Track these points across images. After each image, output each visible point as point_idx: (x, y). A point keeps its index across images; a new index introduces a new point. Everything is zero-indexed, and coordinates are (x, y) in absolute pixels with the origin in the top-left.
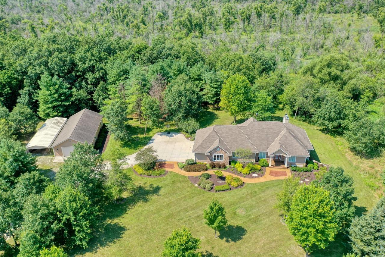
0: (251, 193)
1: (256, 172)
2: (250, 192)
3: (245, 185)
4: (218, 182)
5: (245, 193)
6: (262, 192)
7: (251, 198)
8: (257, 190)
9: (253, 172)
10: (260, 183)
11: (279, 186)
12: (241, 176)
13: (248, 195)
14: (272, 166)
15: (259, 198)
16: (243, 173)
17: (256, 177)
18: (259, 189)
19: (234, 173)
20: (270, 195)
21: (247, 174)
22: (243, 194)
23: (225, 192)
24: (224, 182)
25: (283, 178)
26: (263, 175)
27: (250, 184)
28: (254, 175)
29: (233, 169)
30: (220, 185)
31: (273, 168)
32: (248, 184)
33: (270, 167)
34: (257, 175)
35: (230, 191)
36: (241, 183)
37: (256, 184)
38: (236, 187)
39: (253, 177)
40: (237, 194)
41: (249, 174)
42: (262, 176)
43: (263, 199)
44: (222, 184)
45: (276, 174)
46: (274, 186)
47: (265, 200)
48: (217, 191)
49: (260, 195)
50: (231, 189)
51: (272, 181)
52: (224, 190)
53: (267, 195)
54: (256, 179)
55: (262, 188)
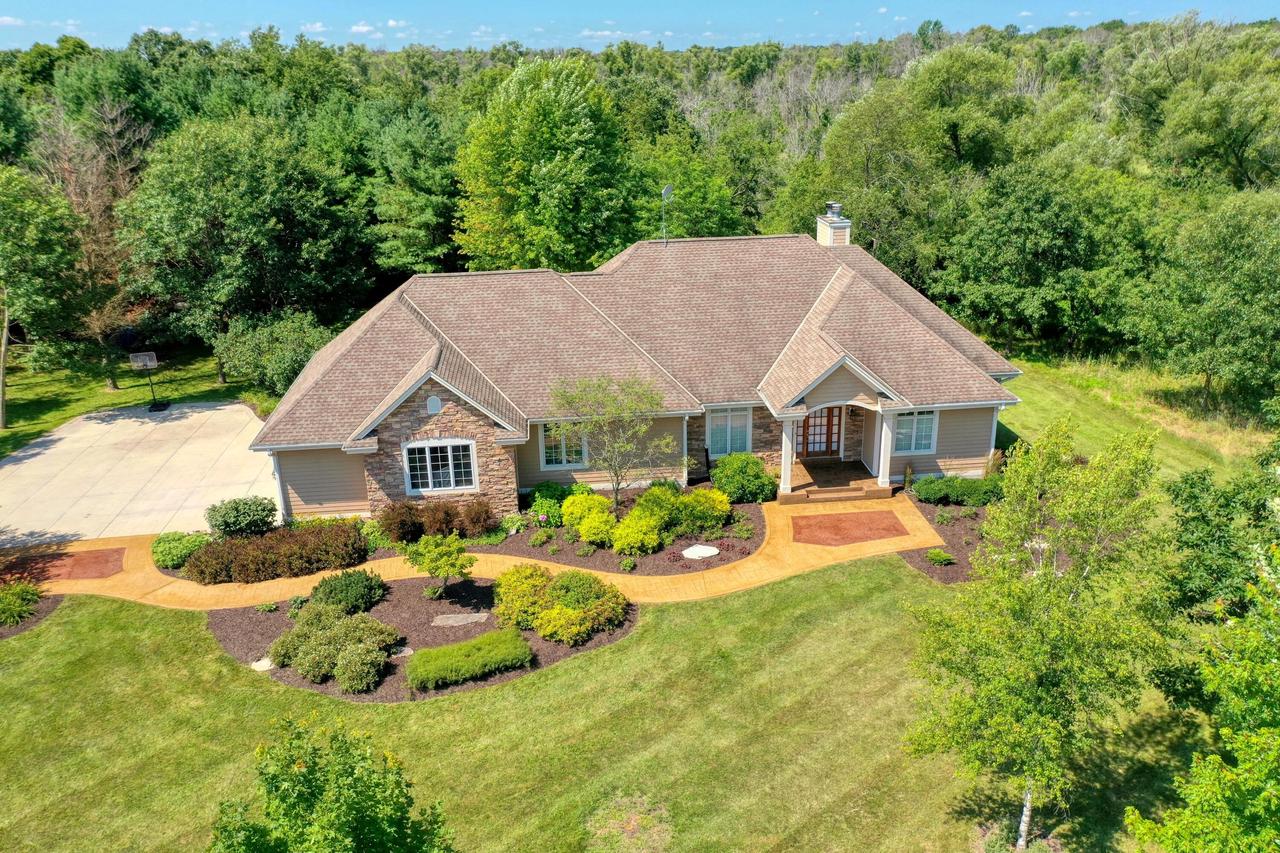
0: (696, 671)
1: (706, 534)
2: (682, 661)
3: (642, 621)
4: (439, 621)
5: (646, 674)
6: (772, 653)
7: (700, 704)
8: (728, 640)
9: (680, 537)
10: (749, 593)
11: (877, 601)
12: (606, 567)
13: (670, 684)
14: (803, 492)
15: (762, 698)
16: (617, 546)
17: (707, 564)
18: (747, 634)
19: (558, 556)
20: (832, 669)
21: (643, 549)
22: (634, 685)
23: (490, 689)
24: (482, 616)
25: (887, 547)
26: (757, 547)
27: (677, 606)
28: (696, 552)
29: (551, 531)
30: (457, 640)
31: (806, 500)
32: (661, 610)
33: (787, 501)
34: (710, 551)
35: (531, 676)
36: (608, 607)
37: (716, 602)
38: (580, 642)
39: (689, 566)
40: (588, 687)
41: (660, 547)
42: (746, 553)
43: (788, 701)
44: (467, 632)
45: (838, 531)
46: (847, 604)
47: (805, 704)
48: (423, 688)
49: (762, 678)
50: (535, 663)
51: (824, 570)
52: (484, 676)
53: (813, 670)
54: (710, 575)
55: (767, 627)
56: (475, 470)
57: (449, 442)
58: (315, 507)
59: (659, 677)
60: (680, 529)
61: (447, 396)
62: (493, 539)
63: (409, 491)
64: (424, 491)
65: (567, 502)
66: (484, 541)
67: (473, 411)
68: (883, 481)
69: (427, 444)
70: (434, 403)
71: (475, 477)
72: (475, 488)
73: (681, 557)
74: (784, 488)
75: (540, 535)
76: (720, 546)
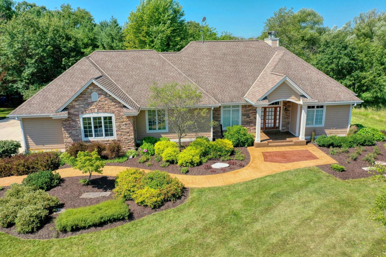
1: (222, 158)
2: (213, 217)
3: (191, 196)
4: (85, 196)
5: (193, 224)
6: (262, 213)
7: (224, 241)
8: (237, 206)
9: (210, 159)
10: (246, 183)
11: (312, 187)
12: (174, 172)
13: (206, 229)
14: (266, 142)
15: (259, 237)
16: (180, 162)
17: (224, 170)
19: (150, 167)
20: (295, 222)
21: (192, 163)
22: (186, 230)
23: (103, 231)
24: (108, 193)
25: (311, 163)
26: (247, 164)
27: (210, 189)
28: (217, 165)
29: (149, 156)
30: (92, 204)
31: (267, 146)
32: (201, 191)
33: (259, 146)
34: (226, 165)
35: (128, 224)
37: (229, 187)
38: (157, 207)
39: (214, 171)
40: (160, 231)
41: (200, 163)
42: (242, 166)
44: (98, 201)
45: (285, 158)
46: (297, 189)
49: (258, 226)
50: (131, 217)
51: (282, 173)
53: (286, 222)
54: (226, 175)
56: (114, 129)
57: (102, 115)
58: (41, 147)
59: (200, 225)
60: (210, 156)
61: (101, 92)
62: (121, 160)
63: (84, 139)
64: (91, 139)
65: (157, 144)
66: (116, 160)
67: (113, 100)
68: (302, 137)
69: (92, 116)
70: (95, 96)
71: (115, 133)
72: (115, 137)
73: (211, 168)
74: (257, 140)
75: (143, 158)
76: (229, 163)
